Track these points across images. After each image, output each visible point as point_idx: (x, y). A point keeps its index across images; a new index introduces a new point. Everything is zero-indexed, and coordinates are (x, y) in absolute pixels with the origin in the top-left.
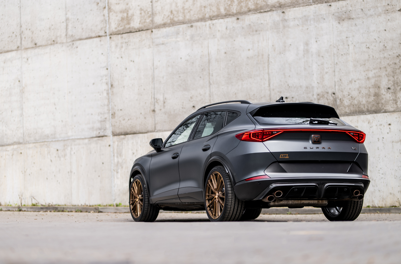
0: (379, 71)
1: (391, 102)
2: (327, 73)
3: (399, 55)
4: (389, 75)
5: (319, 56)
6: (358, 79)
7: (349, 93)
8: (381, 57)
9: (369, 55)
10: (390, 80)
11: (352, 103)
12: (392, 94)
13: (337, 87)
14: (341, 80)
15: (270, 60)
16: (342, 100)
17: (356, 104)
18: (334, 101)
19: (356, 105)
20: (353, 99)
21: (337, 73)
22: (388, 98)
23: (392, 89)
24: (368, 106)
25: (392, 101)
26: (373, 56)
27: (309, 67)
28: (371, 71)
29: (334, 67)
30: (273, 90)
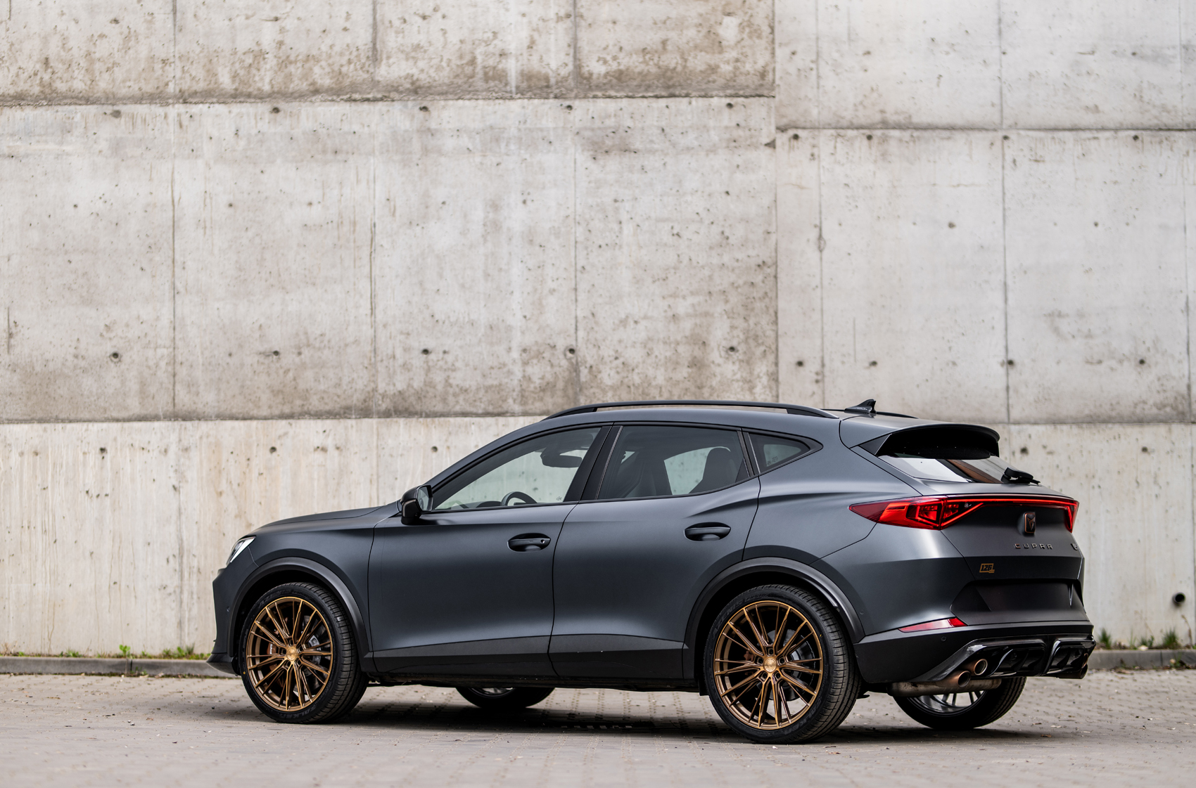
0: (706, 301)
1: (736, 385)
2: (552, 291)
3: (764, 262)
4: (733, 313)
5: (531, 242)
6: (645, 317)
7: (617, 351)
8: (711, 263)
9: (679, 256)
10: (736, 328)
11: (626, 381)
12: (742, 364)
13: (581, 334)
14: (593, 314)
15: (377, 238)
16: (594, 369)
17: (636, 385)
18: (570, 372)
19: (637, 388)
20: (628, 371)
21: (582, 296)
22: (729, 376)
23: (741, 352)
24: (670, 392)
25: (741, 383)
26: (690, 260)
27: (500, 270)
28: (684, 297)
29: (576, 277)
30: (385, 326)
